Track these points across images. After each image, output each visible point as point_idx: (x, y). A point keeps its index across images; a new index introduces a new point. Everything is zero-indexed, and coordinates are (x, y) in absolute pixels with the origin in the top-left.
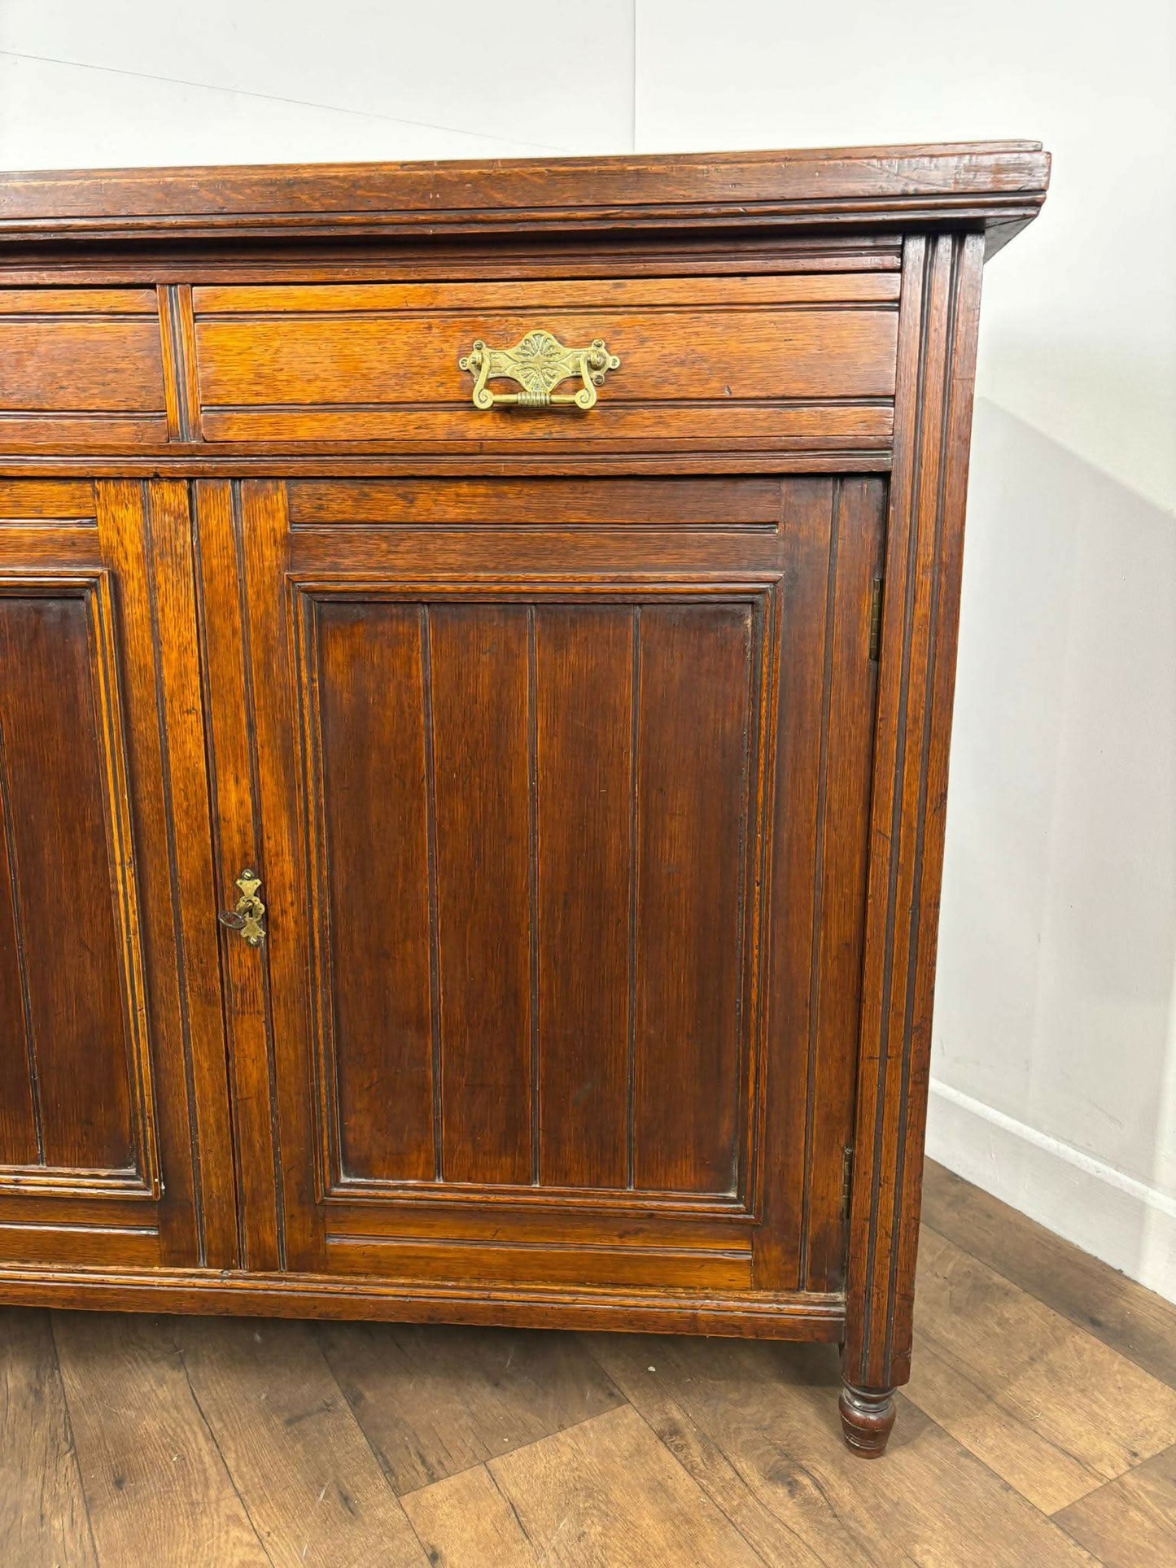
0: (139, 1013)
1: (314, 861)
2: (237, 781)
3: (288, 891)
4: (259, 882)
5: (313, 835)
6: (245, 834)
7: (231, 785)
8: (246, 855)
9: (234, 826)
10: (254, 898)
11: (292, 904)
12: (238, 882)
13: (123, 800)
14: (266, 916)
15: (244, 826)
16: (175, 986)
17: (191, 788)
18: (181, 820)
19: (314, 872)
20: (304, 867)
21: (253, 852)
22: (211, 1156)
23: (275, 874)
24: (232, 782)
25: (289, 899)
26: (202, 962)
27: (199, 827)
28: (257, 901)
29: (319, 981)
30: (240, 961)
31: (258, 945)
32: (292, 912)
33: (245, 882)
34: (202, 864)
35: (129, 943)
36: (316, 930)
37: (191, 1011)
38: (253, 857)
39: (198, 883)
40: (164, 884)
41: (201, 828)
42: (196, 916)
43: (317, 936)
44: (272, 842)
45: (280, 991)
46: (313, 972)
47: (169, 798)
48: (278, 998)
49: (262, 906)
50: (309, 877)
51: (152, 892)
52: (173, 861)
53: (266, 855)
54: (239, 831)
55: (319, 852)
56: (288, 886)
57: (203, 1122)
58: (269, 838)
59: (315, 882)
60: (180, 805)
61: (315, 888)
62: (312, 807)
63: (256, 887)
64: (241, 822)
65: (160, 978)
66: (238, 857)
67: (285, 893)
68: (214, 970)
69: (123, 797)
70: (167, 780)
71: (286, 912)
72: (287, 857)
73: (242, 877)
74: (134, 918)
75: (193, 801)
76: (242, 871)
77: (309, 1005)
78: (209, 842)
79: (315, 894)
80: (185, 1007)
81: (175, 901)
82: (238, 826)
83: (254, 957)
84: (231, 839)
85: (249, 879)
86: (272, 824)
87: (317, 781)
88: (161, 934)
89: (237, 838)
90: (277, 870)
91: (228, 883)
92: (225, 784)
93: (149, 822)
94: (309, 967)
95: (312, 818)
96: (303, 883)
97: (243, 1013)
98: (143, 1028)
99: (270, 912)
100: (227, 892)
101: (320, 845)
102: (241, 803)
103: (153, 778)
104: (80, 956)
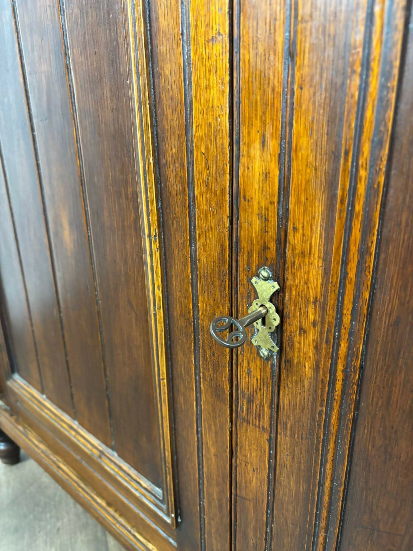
0: (161, 381)
1: (352, 274)
2: (263, 143)
3: (311, 306)
4: (277, 287)
5: (356, 234)
6: (267, 220)
7: (256, 150)
8: (265, 248)
9: (255, 207)
10: (269, 305)
11: (314, 324)
12: (254, 280)
13: (149, 163)
14: (280, 327)
15: (267, 209)
16: (191, 368)
17: (214, 151)
18: (201, 194)
19: (350, 289)
20: (335, 279)
21: (273, 246)
22: (213, 523)
23: (298, 281)
24: (257, 145)
25: (312, 317)
26: (213, 355)
27: (217, 203)
28: (272, 309)
29: (333, 429)
30: (249, 369)
31: (269, 358)
32: (313, 333)
33: (261, 282)
34: (219, 249)
35: (155, 315)
36: (340, 367)
37: (203, 396)
38: (272, 253)
39: (214, 270)
40: (185, 265)
41: (220, 205)
42: (211, 306)
43: (340, 376)
44: (299, 236)
45: (288, 417)
46: (328, 415)
47: (190, 164)
48: (286, 424)
49: (278, 318)
50: (341, 295)
51: (175, 270)
52: (192, 240)
53: (289, 253)
54: (260, 216)
55: (361, 263)
56: (312, 299)
57: (209, 495)
58: (295, 229)
59: (348, 305)
60: (200, 173)
61: (347, 312)
62: (362, 189)
63: (273, 291)
64: (263, 205)
65: (180, 357)
66: (257, 248)
67: (307, 307)
68: (224, 367)
69: (149, 160)
70: (189, 140)
71: (305, 332)
72: (317, 262)
73: (258, 276)
74: (159, 293)
75: (213, 170)
76: (259, 267)
77: (317, 450)
78: (227, 224)
79: (347, 320)
80: (198, 391)
81: (194, 285)
82: (260, 208)
83: (264, 370)
84: (250, 224)
85: (266, 279)
86: (302, 208)
87: (377, 145)
88: (182, 315)
89: (257, 224)
90: (301, 275)
91: (243, 277)
92: (249, 146)
93: (174, 193)
94: (324, 409)
95: (359, 207)
96: (331, 302)
97: (248, 422)
98: (165, 397)
99: (286, 324)
100: (242, 289)
101: (363, 252)
102: (266, 175)
103: (176, 138)
104: (129, 314)
